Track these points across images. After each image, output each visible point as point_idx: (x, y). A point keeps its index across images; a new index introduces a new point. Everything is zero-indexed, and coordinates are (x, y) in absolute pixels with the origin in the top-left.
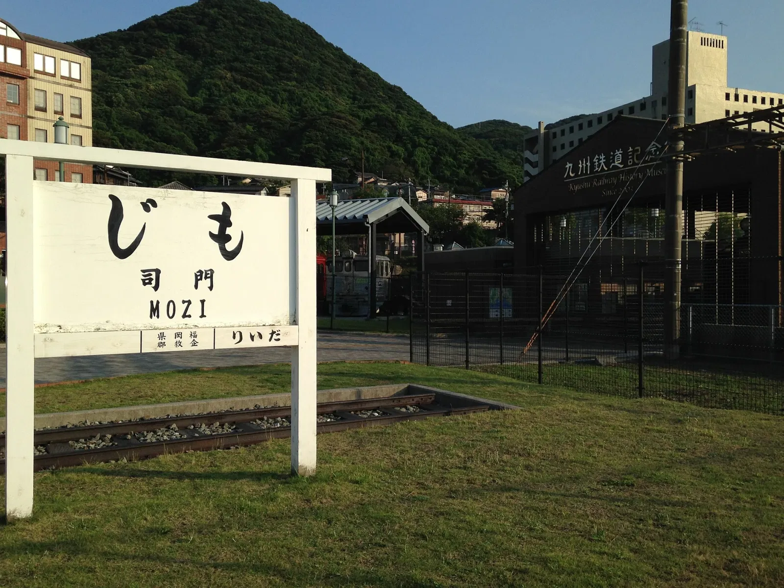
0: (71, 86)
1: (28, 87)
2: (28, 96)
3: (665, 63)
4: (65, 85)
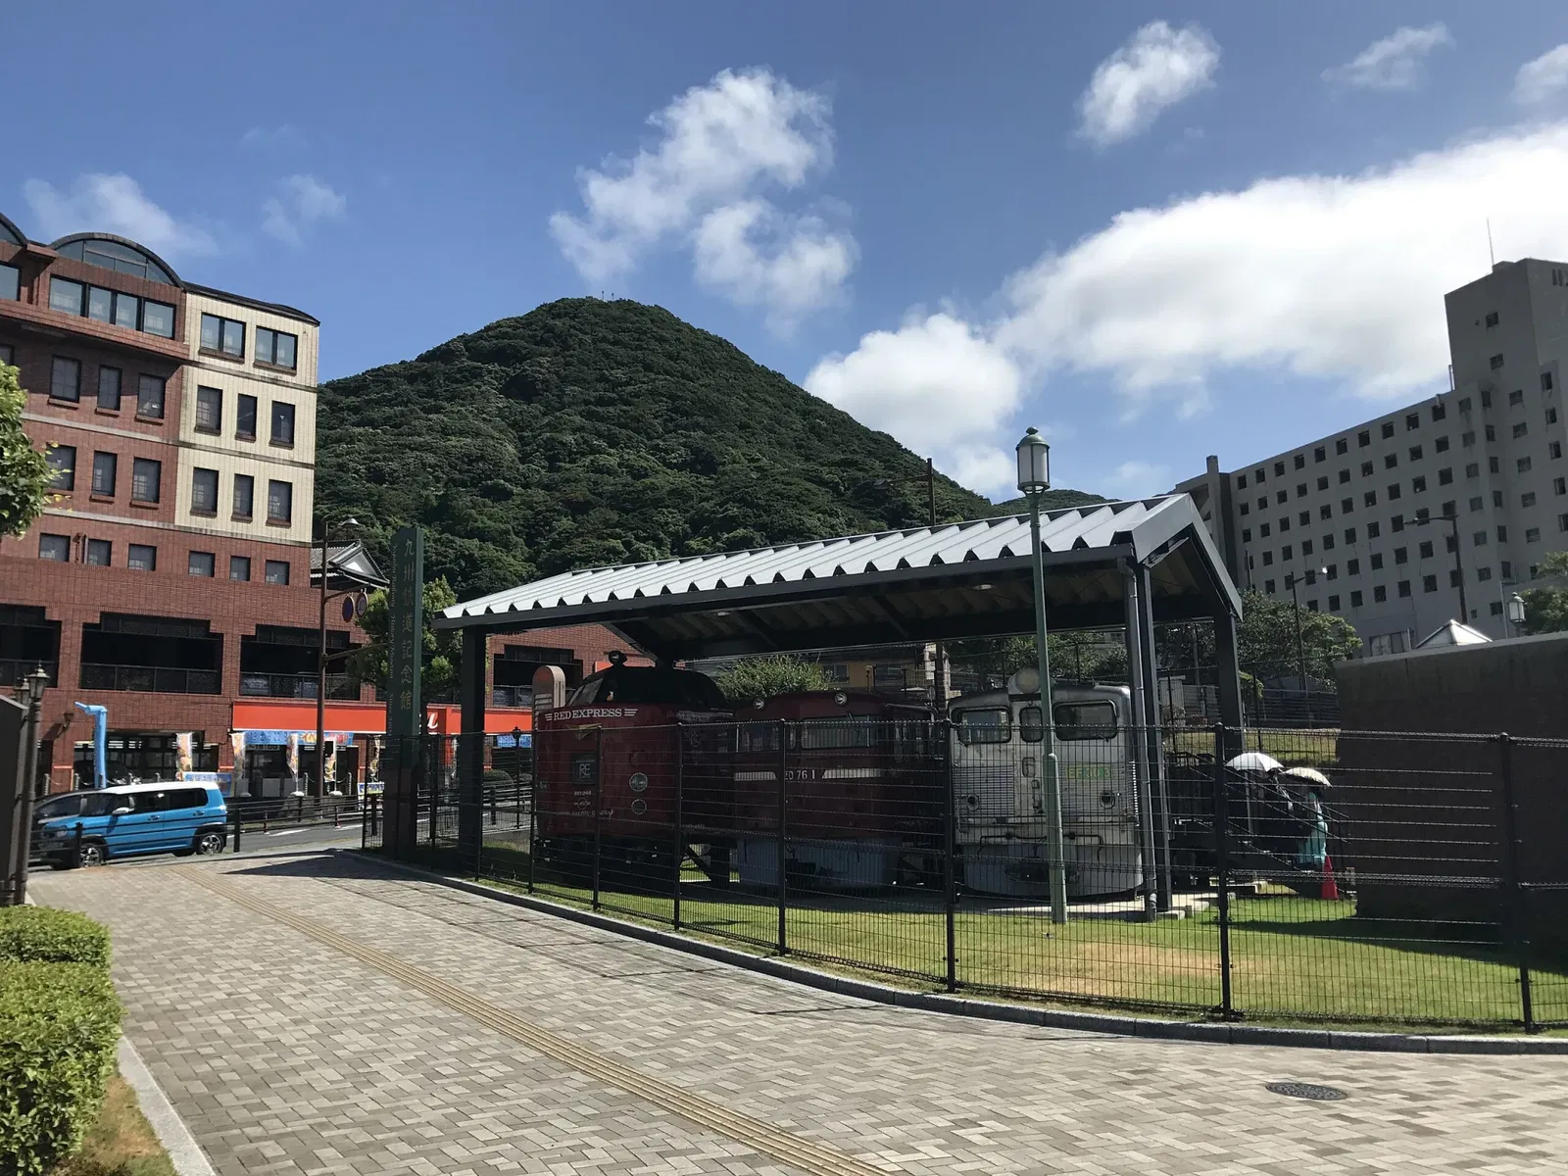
0: (275, 381)
1: (185, 383)
2: (184, 402)
3: (1477, 324)
4: (263, 380)
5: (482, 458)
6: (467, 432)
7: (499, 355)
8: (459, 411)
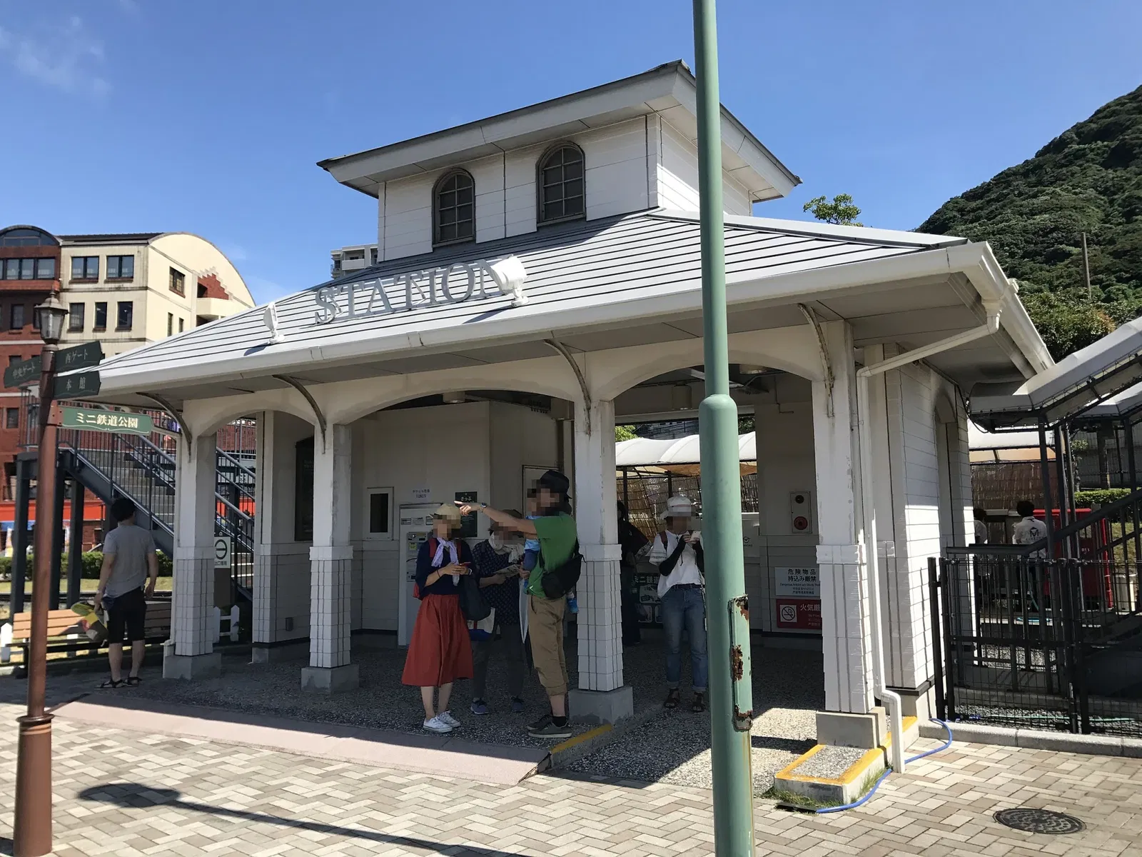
0: (118, 289)
4: (110, 290)
5: (1056, 229)
6: (1052, 209)
7: (1103, 134)
8: (1053, 192)
